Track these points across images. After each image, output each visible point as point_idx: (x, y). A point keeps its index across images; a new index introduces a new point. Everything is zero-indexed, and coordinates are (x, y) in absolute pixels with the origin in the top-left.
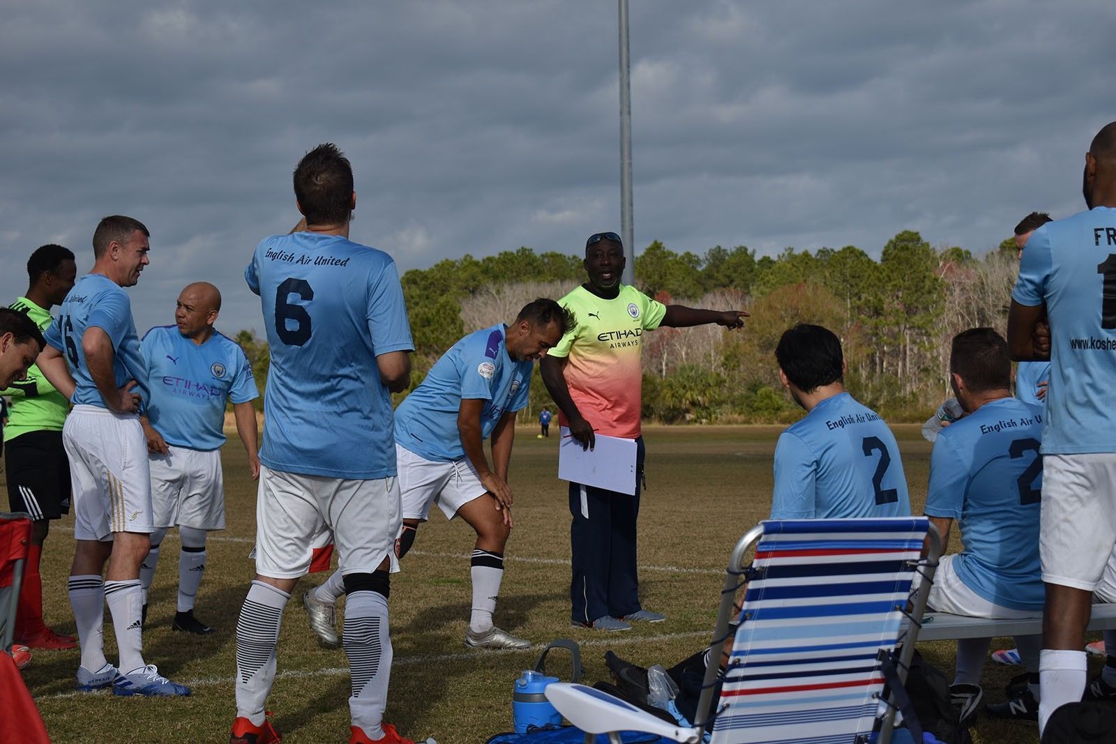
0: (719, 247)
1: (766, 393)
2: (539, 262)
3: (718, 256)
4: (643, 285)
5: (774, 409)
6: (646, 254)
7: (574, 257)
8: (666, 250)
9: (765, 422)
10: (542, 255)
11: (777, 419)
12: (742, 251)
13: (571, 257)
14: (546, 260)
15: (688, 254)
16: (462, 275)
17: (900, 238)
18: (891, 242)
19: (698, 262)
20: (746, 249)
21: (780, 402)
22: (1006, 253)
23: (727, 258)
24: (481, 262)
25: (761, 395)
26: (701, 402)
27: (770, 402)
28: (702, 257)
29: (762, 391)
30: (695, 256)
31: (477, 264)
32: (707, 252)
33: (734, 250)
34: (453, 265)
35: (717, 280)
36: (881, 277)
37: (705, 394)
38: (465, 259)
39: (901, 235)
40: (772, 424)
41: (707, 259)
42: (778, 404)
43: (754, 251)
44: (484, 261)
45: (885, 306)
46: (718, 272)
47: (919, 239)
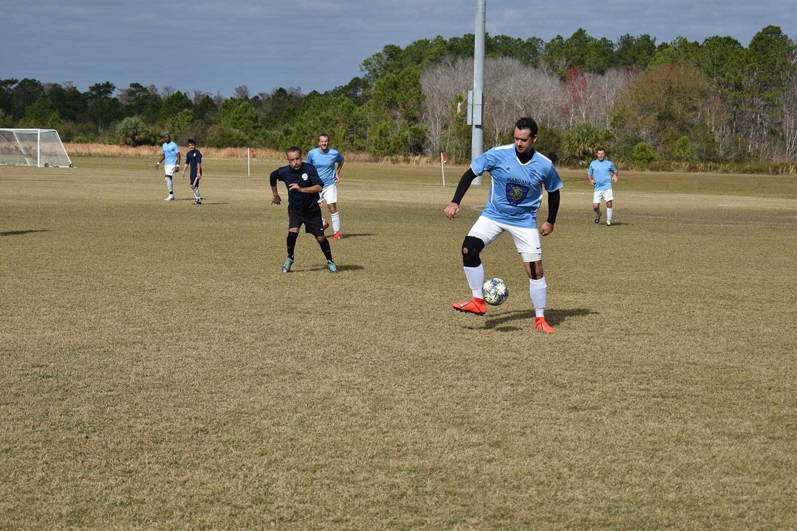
0: (628, 35)
1: (642, 147)
2: (493, 43)
3: (627, 41)
4: (567, 61)
5: (647, 159)
6: (572, 37)
7: (519, 39)
8: (587, 36)
9: (638, 170)
10: (496, 37)
12: (646, 38)
13: (517, 39)
14: (498, 41)
15: (604, 39)
16: (434, 50)
17: (766, 31)
19: (612, 45)
20: (649, 37)
21: (652, 154)
23: (634, 43)
24: (448, 41)
25: (639, 148)
26: (591, 152)
27: (644, 154)
28: (615, 41)
29: (640, 144)
30: (609, 41)
31: (445, 42)
32: (620, 38)
33: (639, 37)
34: (427, 42)
35: (626, 60)
36: (741, 60)
37: (594, 146)
38: (437, 39)
39: (767, 29)
40: (644, 170)
41: (619, 43)
42: (650, 155)
43: (655, 39)
44: (451, 40)
45: (743, 82)
46: (626, 54)
47: (780, 32)
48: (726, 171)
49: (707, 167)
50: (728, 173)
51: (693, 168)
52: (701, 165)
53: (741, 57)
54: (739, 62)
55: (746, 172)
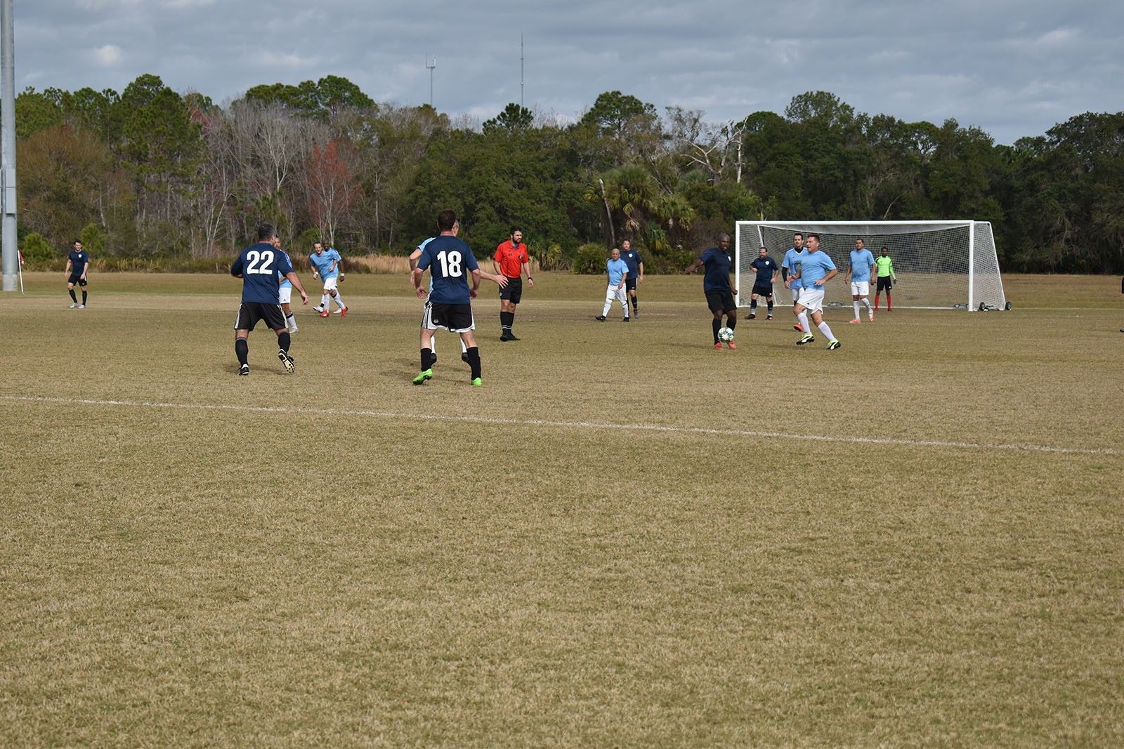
1: (34, 240)
5: (44, 256)
9: (38, 271)
11: (48, 266)
18: (131, 84)
21: (48, 249)
22: (254, 101)
25: (29, 240)
27: (40, 250)
29: (29, 237)
39: (142, 79)
40: (44, 271)
42: (46, 250)
47: (160, 83)
48: (158, 270)
49: (131, 264)
50: (161, 272)
51: (111, 267)
52: (124, 263)
53: (145, 117)
54: (143, 124)
55: (184, 270)
